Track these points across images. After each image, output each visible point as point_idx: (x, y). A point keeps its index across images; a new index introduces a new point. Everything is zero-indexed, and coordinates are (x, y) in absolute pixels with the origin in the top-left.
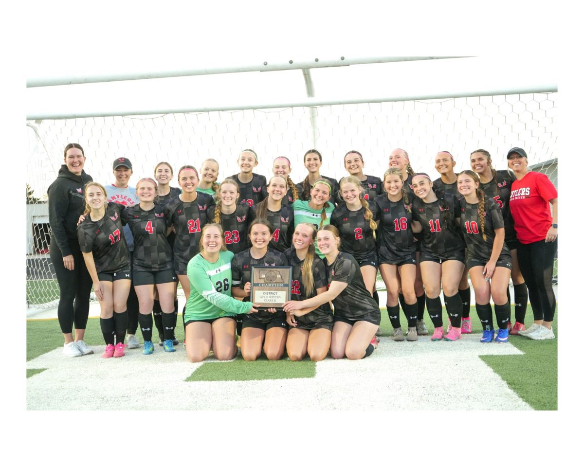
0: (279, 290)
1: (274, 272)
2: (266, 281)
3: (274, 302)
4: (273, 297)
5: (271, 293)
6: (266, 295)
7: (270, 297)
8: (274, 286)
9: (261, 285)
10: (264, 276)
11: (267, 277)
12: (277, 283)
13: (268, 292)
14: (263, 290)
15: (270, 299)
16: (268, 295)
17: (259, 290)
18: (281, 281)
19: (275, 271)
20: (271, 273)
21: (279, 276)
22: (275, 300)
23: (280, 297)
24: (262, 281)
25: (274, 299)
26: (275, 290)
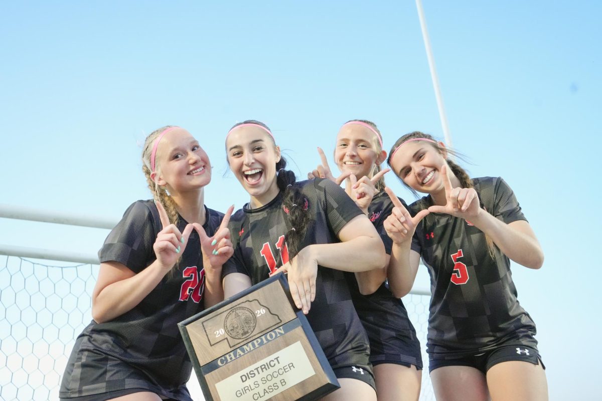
0: (279, 349)
1: (243, 308)
2: (233, 342)
3: (282, 389)
4: (272, 376)
5: (263, 368)
6: (250, 382)
7: (265, 380)
8: (261, 344)
9: (224, 361)
10: (221, 332)
11: (230, 331)
12: (264, 332)
13: (252, 367)
14: (236, 370)
15: (266, 386)
16: (258, 378)
17: (224, 376)
18: (273, 321)
19: (246, 305)
20: (237, 315)
21: (261, 312)
22: (283, 382)
23: (291, 366)
24: (224, 348)
25: (277, 381)
26: (269, 354)
